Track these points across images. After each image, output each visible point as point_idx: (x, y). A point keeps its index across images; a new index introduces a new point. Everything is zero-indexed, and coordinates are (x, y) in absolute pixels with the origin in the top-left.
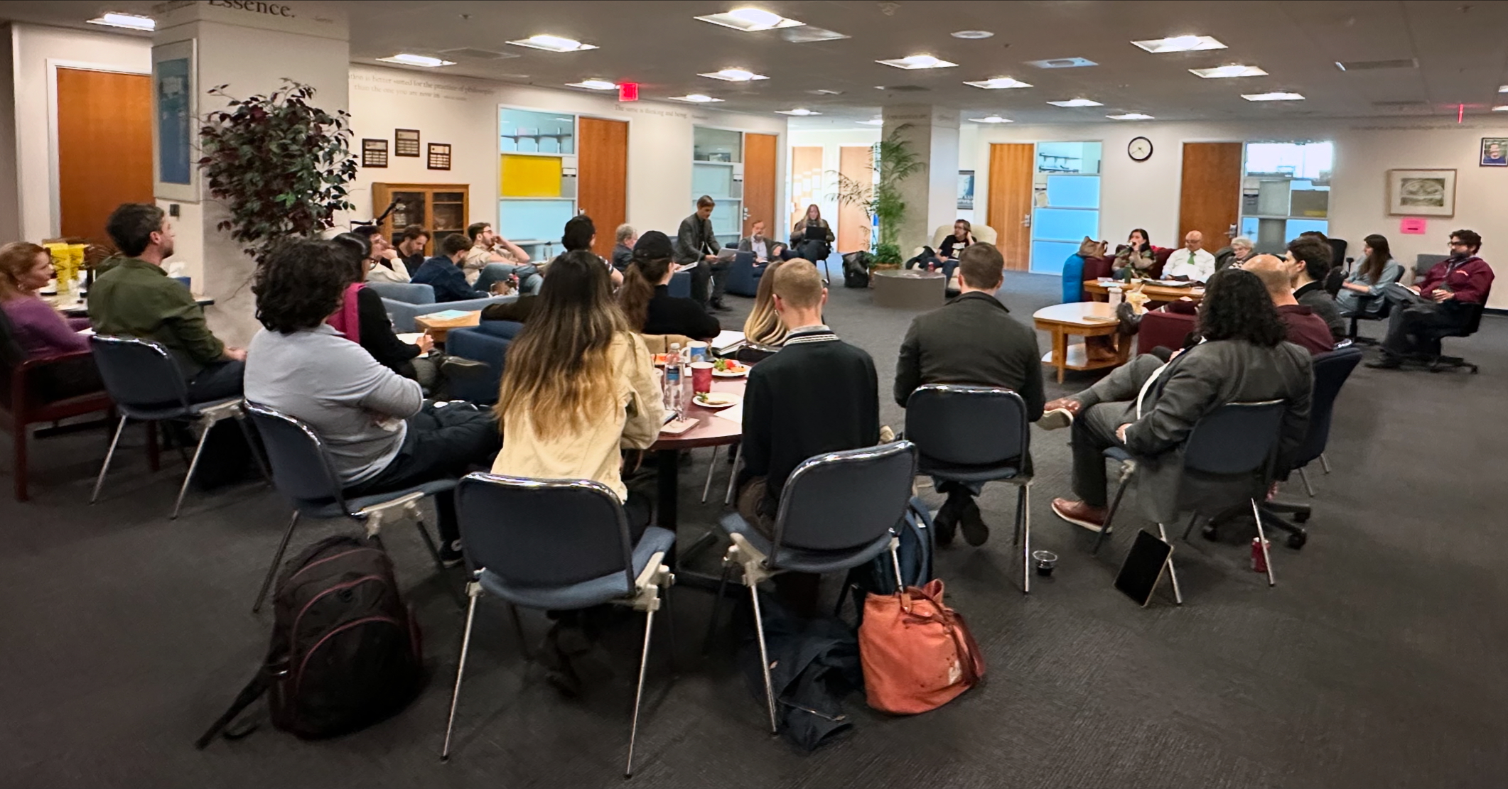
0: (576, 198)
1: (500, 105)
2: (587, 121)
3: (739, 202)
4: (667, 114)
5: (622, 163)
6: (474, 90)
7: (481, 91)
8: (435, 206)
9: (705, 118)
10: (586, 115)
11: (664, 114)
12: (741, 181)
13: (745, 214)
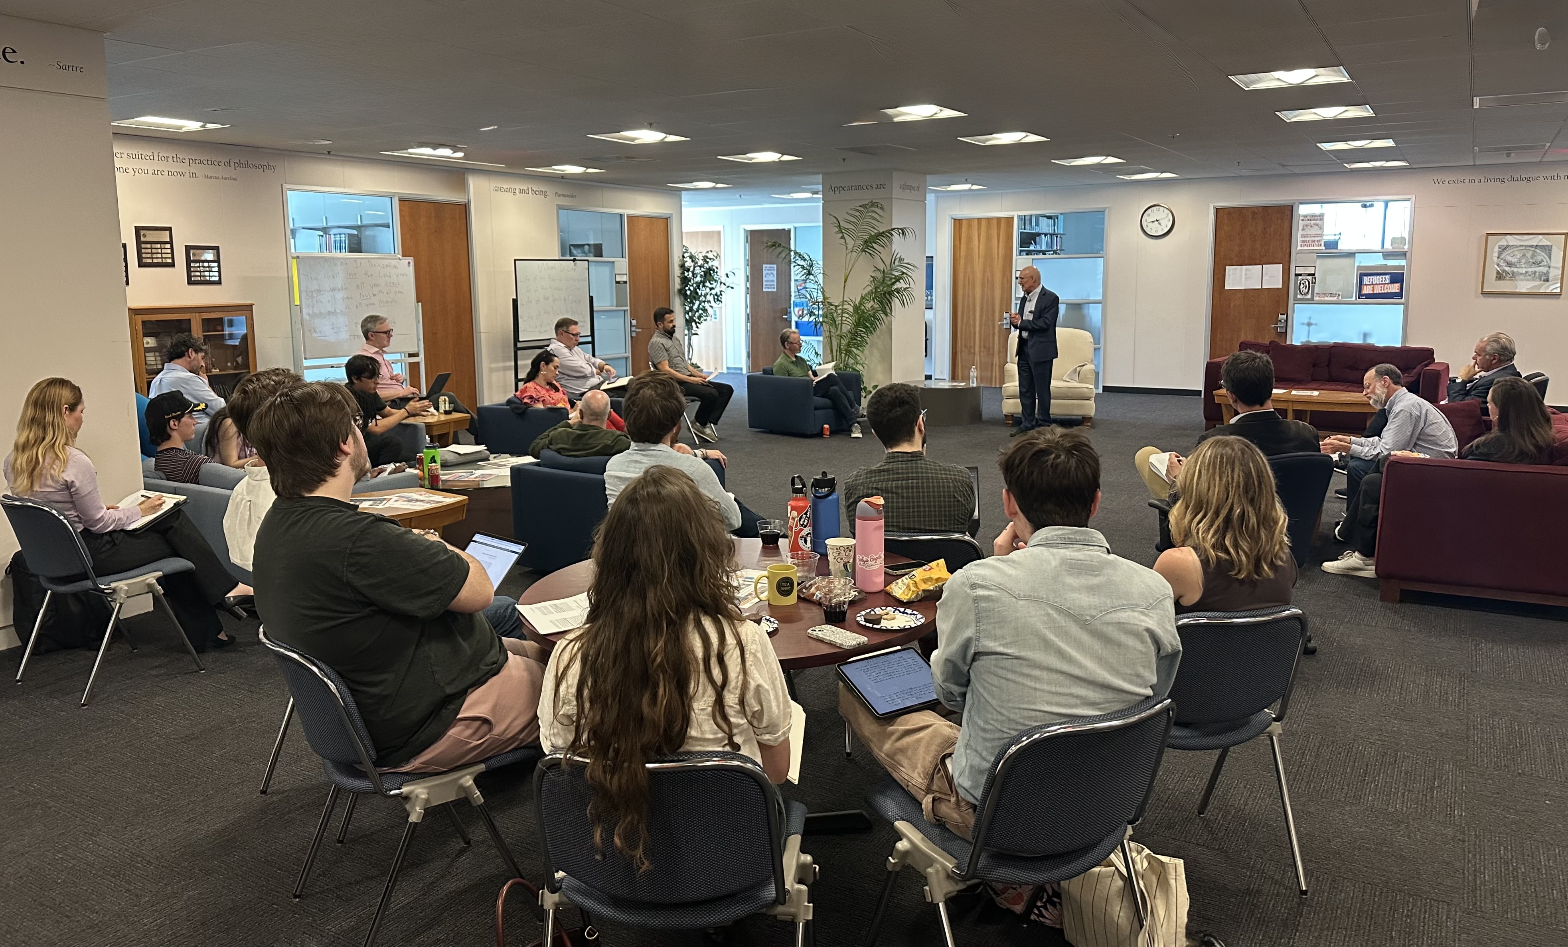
1: (286, 186)
3: (623, 312)
4: (521, 192)
6: (248, 166)
7: (257, 167)
9: (572, 196)
10: (411, 197)
11: (517, 191)
12: (625, 282)
13: (633, 329)
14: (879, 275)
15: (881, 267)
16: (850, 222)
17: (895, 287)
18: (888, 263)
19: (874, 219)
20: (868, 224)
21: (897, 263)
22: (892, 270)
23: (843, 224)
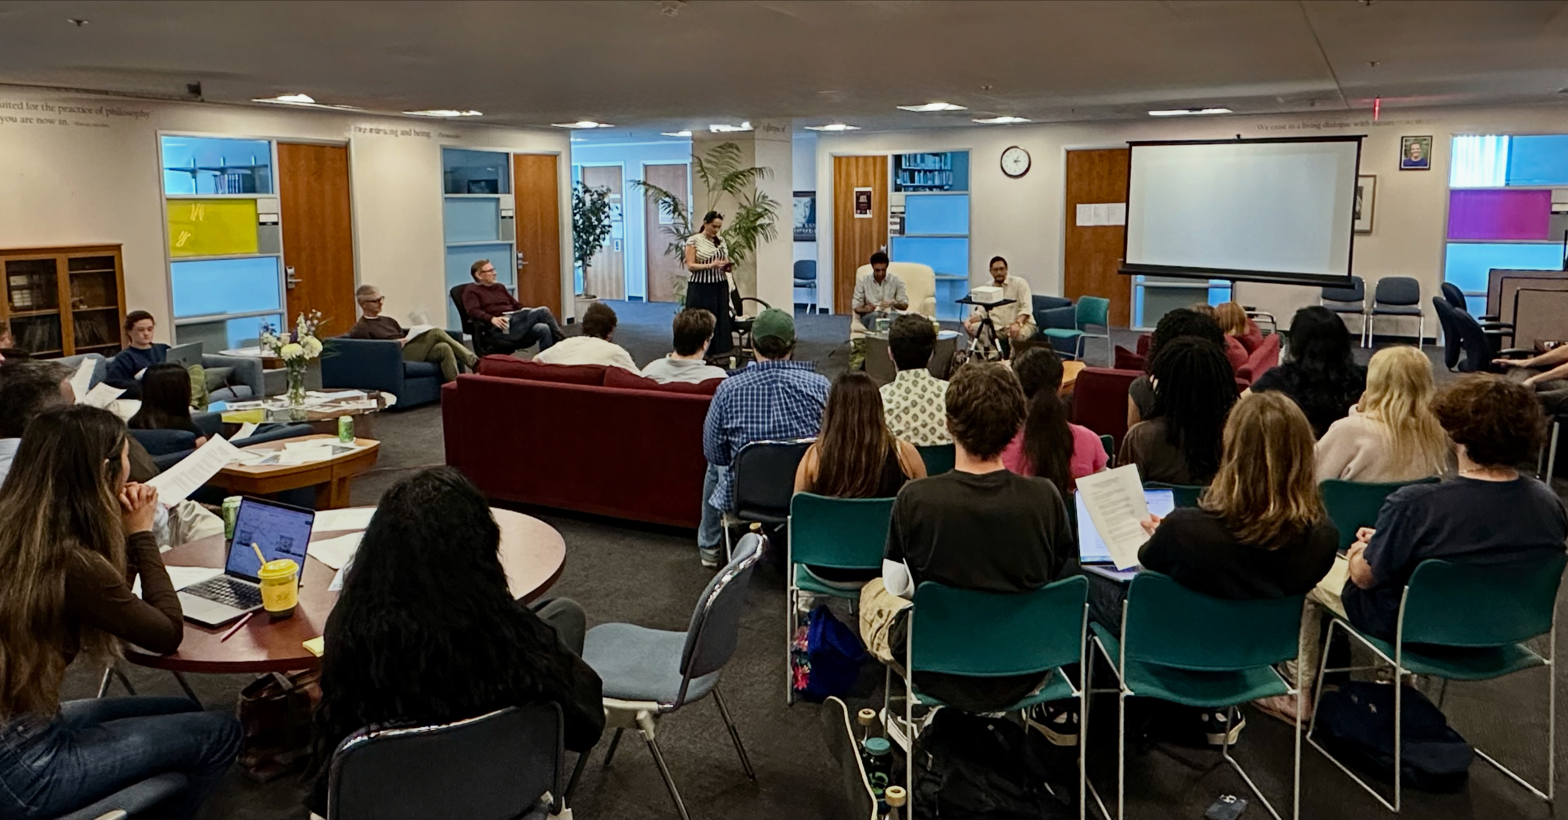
0: (281, 254)
1: (160, 132)
2: (289, 148)
3: (511, 245)
4: (403, 133)
5: (344, 200)
6: (119, 113)
7: (130, 114)
8: (72, 277)
9: (457, 137)
10: (287, 140)
11: (399, 133)
12: (511, 217)
13: (520, 262)
14: (743, 212)
15: (746, 203)
16: (710, 162)
17: (758, 222)
18: (751, 200)
19: (733, 159)
20: (728, 164)
21: (760, 200)
22: (755, 206)
23: (705, 164)
